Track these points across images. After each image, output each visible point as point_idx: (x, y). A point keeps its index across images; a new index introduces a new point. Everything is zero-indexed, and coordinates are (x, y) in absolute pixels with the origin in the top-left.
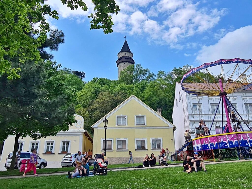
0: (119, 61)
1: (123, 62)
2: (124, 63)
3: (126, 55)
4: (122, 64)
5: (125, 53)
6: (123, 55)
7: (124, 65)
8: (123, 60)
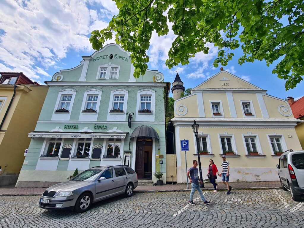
0: (174, 88)
1: (177, 88)
2: (178, 90)
3: (179, 84)
4: (176, 90)
5: (178, 82)
6: (176, 83)
7: (178, 91)
8: (177, 87)
